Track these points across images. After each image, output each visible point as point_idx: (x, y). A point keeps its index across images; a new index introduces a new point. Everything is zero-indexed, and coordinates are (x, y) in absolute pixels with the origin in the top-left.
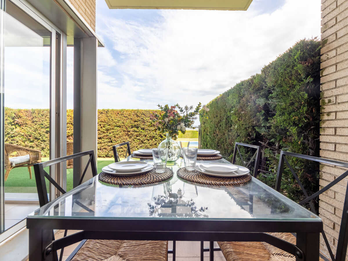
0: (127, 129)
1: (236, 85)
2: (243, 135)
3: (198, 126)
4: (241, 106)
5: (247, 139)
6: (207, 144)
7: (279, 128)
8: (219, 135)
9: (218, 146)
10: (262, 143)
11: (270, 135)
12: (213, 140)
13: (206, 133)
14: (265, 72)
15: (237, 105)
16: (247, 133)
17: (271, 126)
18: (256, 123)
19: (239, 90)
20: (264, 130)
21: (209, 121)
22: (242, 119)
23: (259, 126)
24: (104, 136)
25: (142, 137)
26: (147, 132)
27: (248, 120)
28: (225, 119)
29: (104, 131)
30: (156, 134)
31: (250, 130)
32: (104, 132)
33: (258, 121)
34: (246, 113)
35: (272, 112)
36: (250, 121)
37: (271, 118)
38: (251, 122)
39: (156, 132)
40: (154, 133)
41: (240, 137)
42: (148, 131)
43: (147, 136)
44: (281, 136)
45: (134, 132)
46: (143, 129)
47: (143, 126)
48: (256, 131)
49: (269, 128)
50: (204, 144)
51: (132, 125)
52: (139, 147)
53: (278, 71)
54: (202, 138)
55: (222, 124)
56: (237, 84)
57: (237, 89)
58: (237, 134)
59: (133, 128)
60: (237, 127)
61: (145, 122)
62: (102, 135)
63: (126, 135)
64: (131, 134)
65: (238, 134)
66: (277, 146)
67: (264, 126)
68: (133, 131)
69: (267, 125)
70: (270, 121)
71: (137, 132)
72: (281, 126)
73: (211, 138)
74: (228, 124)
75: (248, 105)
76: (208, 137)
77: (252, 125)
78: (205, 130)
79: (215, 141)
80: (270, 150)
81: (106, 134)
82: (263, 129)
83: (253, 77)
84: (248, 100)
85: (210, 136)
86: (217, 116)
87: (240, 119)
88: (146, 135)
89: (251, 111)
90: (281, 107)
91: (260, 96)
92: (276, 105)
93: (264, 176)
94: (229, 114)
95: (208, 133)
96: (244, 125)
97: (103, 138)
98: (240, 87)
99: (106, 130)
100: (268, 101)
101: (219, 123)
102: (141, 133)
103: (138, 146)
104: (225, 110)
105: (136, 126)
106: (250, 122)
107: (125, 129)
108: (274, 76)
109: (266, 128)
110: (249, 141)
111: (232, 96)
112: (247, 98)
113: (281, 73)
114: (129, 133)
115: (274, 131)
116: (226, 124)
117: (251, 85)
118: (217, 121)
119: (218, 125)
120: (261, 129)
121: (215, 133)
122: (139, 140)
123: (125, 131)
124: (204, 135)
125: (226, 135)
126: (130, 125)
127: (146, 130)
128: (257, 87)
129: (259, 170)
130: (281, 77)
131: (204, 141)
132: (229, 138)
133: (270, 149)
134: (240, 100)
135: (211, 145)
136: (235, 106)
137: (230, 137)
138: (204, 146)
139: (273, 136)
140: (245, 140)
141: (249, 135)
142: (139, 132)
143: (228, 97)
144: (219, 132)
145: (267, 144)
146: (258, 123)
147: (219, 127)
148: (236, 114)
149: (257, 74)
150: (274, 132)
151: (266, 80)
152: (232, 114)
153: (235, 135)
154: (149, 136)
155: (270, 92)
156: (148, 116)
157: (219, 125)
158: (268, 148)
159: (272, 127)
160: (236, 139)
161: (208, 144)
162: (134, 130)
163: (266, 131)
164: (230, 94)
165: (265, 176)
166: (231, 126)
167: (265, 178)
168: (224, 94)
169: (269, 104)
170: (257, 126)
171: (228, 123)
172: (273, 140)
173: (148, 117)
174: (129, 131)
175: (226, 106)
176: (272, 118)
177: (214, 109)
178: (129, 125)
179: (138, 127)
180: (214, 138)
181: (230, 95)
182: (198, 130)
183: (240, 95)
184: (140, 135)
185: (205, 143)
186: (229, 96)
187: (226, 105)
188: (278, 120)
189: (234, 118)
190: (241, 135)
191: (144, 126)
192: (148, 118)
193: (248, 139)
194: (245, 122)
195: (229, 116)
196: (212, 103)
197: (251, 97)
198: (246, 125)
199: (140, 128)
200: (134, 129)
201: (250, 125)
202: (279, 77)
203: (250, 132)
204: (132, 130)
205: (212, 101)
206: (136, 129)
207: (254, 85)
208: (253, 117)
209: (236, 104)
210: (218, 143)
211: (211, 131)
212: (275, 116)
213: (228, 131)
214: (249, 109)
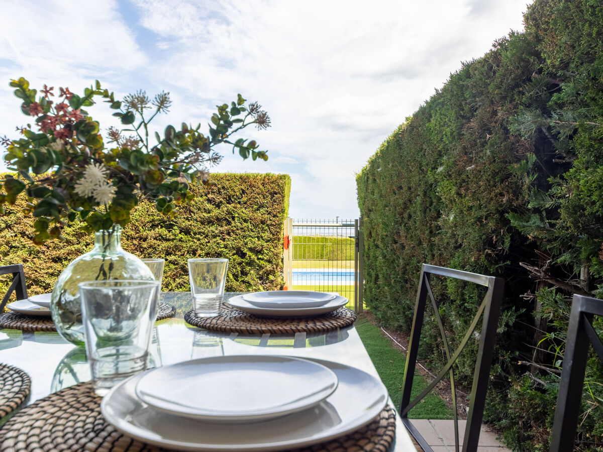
0: (137, 230)
1: (449, 79)
2: (473, 243)
3: (353, 223)
4: (464, 148)
5: (483, 257)
6: (377, 277)
7: (586, 213)
8: (407, 248)
9: (406, 281)
10: (529, 268)
11: (556, 239)
12: (390, 263)
13: (374, 240)
14: (535, 19)
15: (455, 145)
16: (484, 237)
17: (559, 207)
18: (510, 201)
19: (457, 94)
20: (538, 223)
21: (380, 205)
22: (467, 189)
23: (521, 211)
24: (68, 254)
25: (183, 255)
26: (199, 240)
27: (485, 190)
28: (422, 195)
29: (69, 238)
30: (226, 247)
31: (491, 225)
32: (69, 242)
33: (517, 191)
34: (478, 168)
35: (564, 158)
36: (493, 194)
37: (558, 180)
38: (496, 196)
39: (224, 240)
40: (218, 244)
41: (464, 251)
42: (201, 238)
43: (199, 252)
44: (595, 243)
45: (160, 240)
46: (187, 231)
47: (187, 223)
48: (511, 229)
49: (553, 213)
50: (369, 275)
51: (153, 220)
52: (174, 285)
53: (578, 7)
54: (365, 258)
55: (415, 212)
56: (452, 76)
57: (452, 91)
58: (453, 241)
59: (157, 229)
60: (455, 217)
61: (191, 211)
62: (62, 251)
63: (136, 249)
64: (151, 246)
65: (456, 242)
66: (582, 278)
67: (537, 211)
68: (155, 239)
69: (547, 206)
70: (554, 190)
71: (168, 240)
72: (594, 203)
73: (388, 257)
74: (430, 210)
75: (486, 142)
76: (378, 253)
77: (497, 209)
78: (370, 233)
79: (398, 266)
80: (556, 294)
81: (76, 246)
82: (535, 220)
83: (499, 44)
84: (486, 125)
85: (385, 251)
86: (401, 188)
87: (463, 192)
88: (197, 250)
89: (495, 161)
90: (590, 134)
91: (522, 104)
92: (576, 131)
93: (539, 384)
94: (430, 177)
95: (379, 243)
96: (474, 209)
97: (66, 259)
98: (461, 83)
99: (73, 235)
100: (549, 120)
101: (406, 207)
102: (179, 243)
103: (171, 282)
104: (420, 164)
105: (164, 222)
106: (492, 199)
107: (133, 233)
108: (567, 27)
109: (544, 214)
110: (492, 264)
111: (439, 119)
112: (482, 119)
113: (588, 11)
114: (145, 245)
115: (569, 225)
116: (425, 212)
117: (494, 73)
118: (401, 202)
119: (403, 215)
120: (528, 222)
121: (396, 242)
122: (174, 264)
123: (132, 238)
124: (369, 249)
125: (425, 245)
126: (147, 220)
127: (195, 234)
128: (513, 76)
129: (520, 363)
130: (591, 24)
131: (370, 266)
132: (433, 255)
133: (558, 291)
134: (461, 127)
135: (386, 279)
136: (448, 150)
137: (435, 252)
138: (371, 281)
139: (567, 245)
140: (478, 259)
141: (489, 243)
142: (173, 240)
143: (429, 121)
144: (406, 237)
145: (546, 272)
146: (517, 199)
147: (406, 220)
148: (450, 176)
149: (512, 34)
150: (568, 229)
151: (539, 48)
152: (439, 178)
153: (448, 243)
154: (203, 253)
155: (554, 88)
156: (201, 191)
157: (406, 215)
158: (551, 286)
159: (562, 211)
160: (452, 256)
161: (380, 276)
162: (160, 235)
163: (542, 226)
164: (432, 112)
165: (542, 382)
166: (439, 215)
167: (539, 394)
168: (416, 115)
169: (549, 128)
170: (515, 211)
171: (431, 205)
172: (565, 258)
173: (202, 196)
174: (144, 236)
175: (422, 153)
176: (562, 178)
177: (393, 166)
178: (143, 219)
179: (169, 227)
180: (395, 257)
181: (433, 115)
182: (353, 235)
183: (463, 110)
184: (177, 248)
185: (373, 273)
186: (432, 119)
187: (422, 149)
188: (582, 182)
189: (446, 190)
190: (465, 244)
191: (189, 223)
192: (200, 198)
193: (488, 255)
194: (478, 199)
195: (431, 185)
196: (387, 147)
197: (495, 113)
198: (480, 208)
199: (176, 228)
200: (160, 230)
201: (492, 207)
202: (583, 26)
203: (493, 232)
204: (152, 233)
205: (388, 142)
206: (164, 231)
207: (501, 70)
208: (502, 181)
209: (451, 142)
210: (404, 273)
211: (387, 236)
212: (571, 170)
213: (431, 232)
214: (488, 153)
